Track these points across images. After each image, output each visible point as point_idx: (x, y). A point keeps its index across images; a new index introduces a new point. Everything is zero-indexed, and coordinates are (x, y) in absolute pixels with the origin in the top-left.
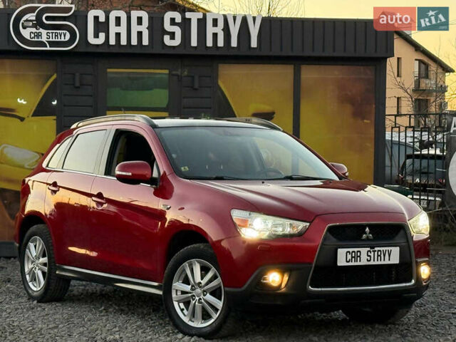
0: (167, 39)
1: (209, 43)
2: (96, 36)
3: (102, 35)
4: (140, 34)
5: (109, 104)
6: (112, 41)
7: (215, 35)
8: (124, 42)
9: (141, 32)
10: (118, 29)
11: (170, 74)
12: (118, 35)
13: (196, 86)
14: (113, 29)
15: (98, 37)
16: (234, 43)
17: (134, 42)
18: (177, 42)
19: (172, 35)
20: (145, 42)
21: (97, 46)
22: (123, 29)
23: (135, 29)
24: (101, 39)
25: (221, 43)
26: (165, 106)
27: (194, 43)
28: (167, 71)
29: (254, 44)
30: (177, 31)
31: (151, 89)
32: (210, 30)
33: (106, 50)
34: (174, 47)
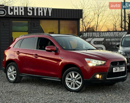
0: (28, 14)
1: (39, 15)
2: (10, 13)
3: (12, 12)
4: (22, 12)
5: (13, 30)
6: (15, 14)
7: (40, 13)
8: (18, 14)
10: (16, 11)
11: (28, 23)
12: (16, 12)
13: (35, 26)
14: (15, 11)
16: (45, 15)
17: (20, 14)
18: (31, 14)
19: (30, 13)
20: (23, 14)
21: (11, 15)
22: (17, 11)
23: (20, 11)
24: (12, 13)
25: (42, 15)
26: (27, 31)
27: (35, 15)
28: (27, 22)
29: (50, 15)
30: (31, 11)
31: (23, 26)
32: (39, 11)
33: (13, 16)
34: (30, 16)
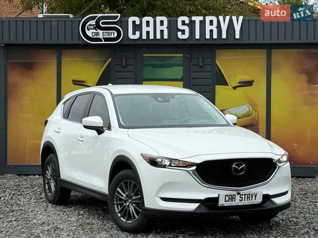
0: (179, 34)
1: (208, 36)
5: (145, 77)
6: (144, 37)
7: (211, 31)
8: (152, 37)
9: (163, 30)
10: (148, 29)
11: (184, 57)
12: (148, 33)
13: (201, 64)
14: (145, 29)
15: (135, 34)
16: (224, 36)
17: (158, 37)
18: (186, 36)
19: (183, 32)
20: (166, 37)
21: (135, 40)
22: (151, 29)
23: (159, 28)
24: (137, 35)
25: (215, 36)
26: (180, 78)
27: (197, 36)
28: (182, 55)
29: (237, 36)
30: (186, 29)
31: (172, 67)
32: (208, 28)
33: (140, 42)
34: (184, 40)
